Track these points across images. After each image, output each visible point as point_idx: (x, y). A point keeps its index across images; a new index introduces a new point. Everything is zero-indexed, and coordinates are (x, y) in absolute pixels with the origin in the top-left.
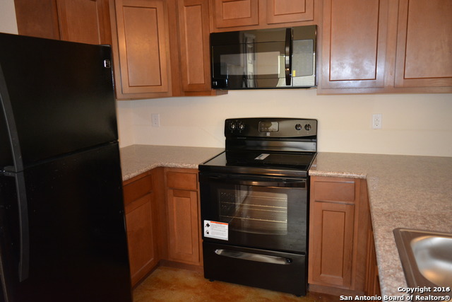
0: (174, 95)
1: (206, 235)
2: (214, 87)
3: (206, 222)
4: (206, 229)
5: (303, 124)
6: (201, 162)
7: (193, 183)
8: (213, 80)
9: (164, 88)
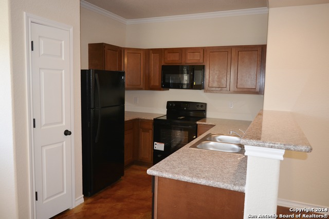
0: (146, 89)
1: (155, 148)
2: (162, 87)
3: (155, 143)
4: (155, 146)
5: (200, 105)
6: (155, 118)
7: (151, 126)
8: (162, 84)
9: (141, 86)
